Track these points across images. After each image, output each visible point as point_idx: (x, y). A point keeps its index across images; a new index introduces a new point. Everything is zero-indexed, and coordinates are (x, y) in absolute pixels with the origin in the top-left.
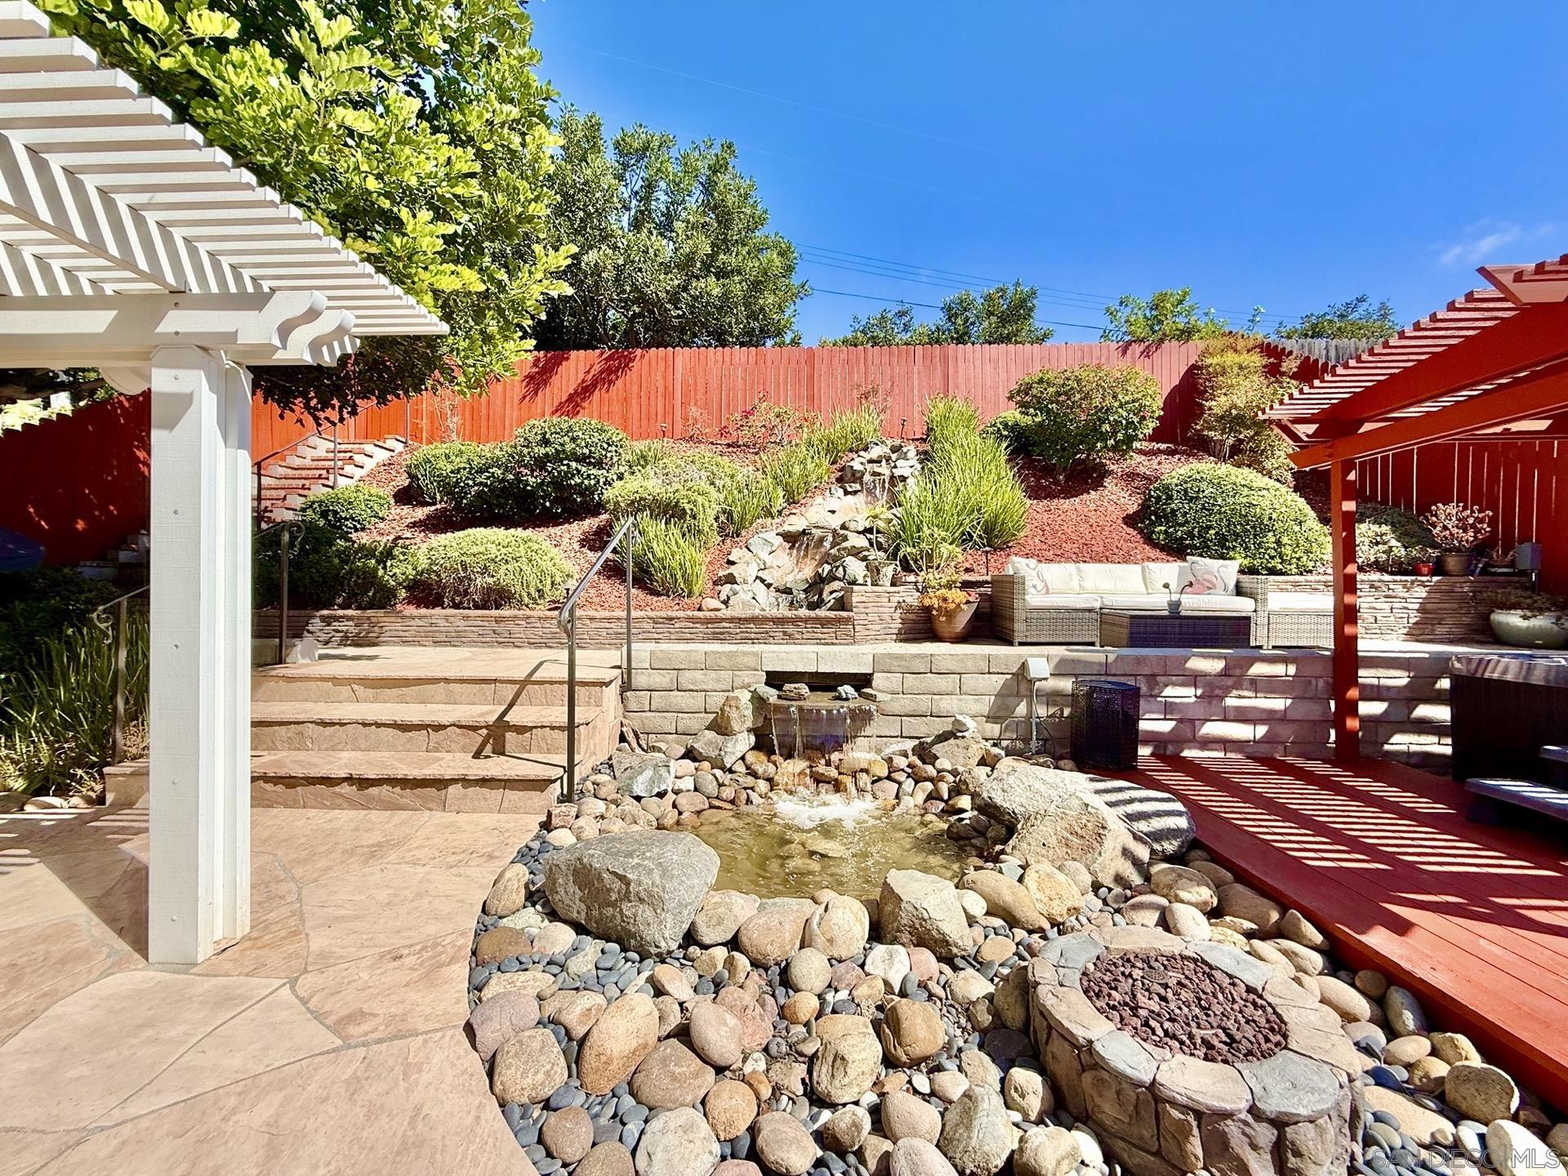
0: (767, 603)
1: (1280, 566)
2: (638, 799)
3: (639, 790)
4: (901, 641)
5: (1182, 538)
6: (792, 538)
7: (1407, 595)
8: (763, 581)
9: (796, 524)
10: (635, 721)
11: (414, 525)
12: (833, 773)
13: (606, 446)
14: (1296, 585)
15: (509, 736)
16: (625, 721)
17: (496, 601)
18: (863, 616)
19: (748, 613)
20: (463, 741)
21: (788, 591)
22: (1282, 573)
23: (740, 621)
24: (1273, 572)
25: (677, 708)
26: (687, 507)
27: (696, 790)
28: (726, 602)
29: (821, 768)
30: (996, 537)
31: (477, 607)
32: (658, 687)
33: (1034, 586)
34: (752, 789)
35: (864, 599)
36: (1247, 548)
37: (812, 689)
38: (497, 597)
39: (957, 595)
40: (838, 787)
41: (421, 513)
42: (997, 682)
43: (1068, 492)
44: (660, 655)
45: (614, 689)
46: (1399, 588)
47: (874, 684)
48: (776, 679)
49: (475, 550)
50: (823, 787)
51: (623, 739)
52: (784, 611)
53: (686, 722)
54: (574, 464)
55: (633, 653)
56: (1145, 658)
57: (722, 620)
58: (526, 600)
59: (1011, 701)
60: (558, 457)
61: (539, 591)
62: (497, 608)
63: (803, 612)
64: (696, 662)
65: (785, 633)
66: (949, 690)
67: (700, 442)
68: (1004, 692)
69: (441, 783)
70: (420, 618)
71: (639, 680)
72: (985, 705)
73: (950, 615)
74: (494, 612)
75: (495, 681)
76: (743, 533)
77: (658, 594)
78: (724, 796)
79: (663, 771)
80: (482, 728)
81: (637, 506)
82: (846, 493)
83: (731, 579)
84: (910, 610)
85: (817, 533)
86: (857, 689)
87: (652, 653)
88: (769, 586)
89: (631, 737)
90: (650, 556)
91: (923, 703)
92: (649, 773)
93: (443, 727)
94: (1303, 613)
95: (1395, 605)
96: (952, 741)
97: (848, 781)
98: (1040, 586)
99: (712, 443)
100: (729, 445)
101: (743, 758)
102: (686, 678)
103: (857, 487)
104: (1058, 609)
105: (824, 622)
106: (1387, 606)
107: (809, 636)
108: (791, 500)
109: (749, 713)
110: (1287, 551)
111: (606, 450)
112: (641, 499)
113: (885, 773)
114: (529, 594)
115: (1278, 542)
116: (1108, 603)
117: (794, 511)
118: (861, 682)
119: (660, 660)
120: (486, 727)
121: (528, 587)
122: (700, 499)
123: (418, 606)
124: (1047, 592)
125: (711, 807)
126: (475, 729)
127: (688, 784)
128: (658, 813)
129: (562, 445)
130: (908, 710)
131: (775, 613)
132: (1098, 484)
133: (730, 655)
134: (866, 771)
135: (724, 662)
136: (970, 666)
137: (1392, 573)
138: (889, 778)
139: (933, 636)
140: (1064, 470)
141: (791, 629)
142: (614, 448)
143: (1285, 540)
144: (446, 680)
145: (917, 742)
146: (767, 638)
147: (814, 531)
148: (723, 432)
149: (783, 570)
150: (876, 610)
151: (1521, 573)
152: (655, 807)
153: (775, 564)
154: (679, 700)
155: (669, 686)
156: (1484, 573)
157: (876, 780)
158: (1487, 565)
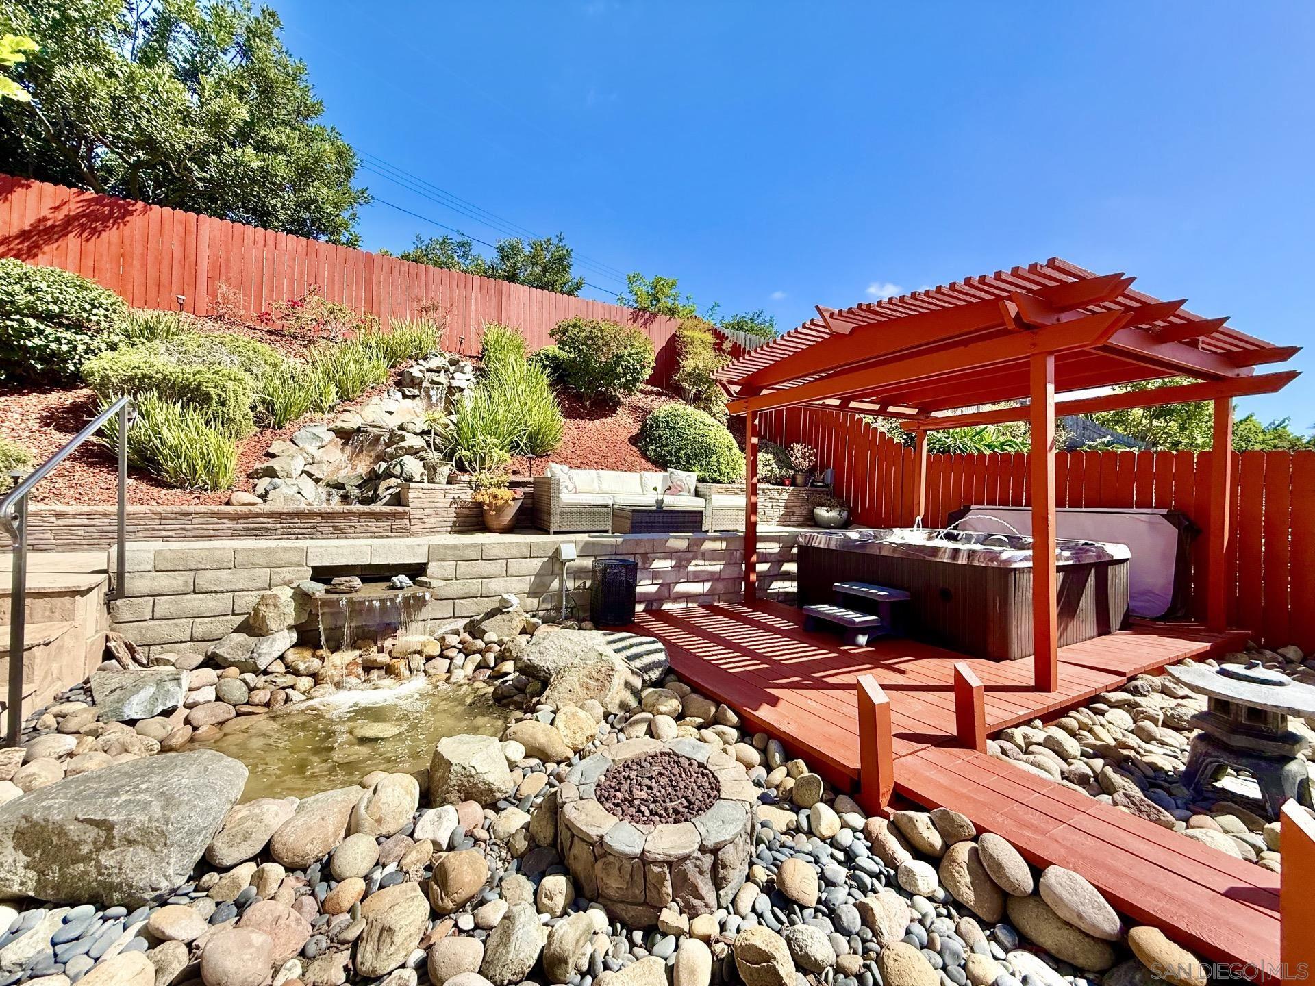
0: (313, 497)
1: (720, 478)
2: (132, 723)
3: (131, 712)
4: (455, 532)
5: (665, 456)
6: (345, 435)
7: (779, 498)
8: (310, 475)
9: (351, 420)
10: (130, 633)
12: (384, 658)
13: (88, 307)
14: (727, 490)
16: (111, 634)
18: (418, 511)
19: (292, 508)
21: (340, 486)
22: (720, 482)
23: (280, 515)
24: (715, 481)
25: (194, 613)
26: (213, 392)
27: (218, 699)
28: (264, 497)
29: (374, 654)
30: (538, 446)
32: (166, 590)
33: (566, 487)
34: (293, 687)
35: (420, 495)
36: (701, 465)
37: (364, 581)
39: (505, 493)
40: (390, 671)
42: (537, 564)
43: (593, 416)
44: (170, 555)
45: (97, 597)
46: (776, 493)
47: (429, 572)
48: (322, 574)
50: (374, 674)
51: (108, 655)
52: (336, 505)
53: (204, 627)
54: (31, 322)
55: (128, 555)
56: (641, 541)
57: (258, 515)
59: (547, 579)
63: (357, 507)
64: (222, 561)
65: (335, 528)
66: (497, 574)
67: (232, 324)
68: (542, 572)
71: (134, 584)
72: (526, 584)
73: (499, 510)
76: (287, 425)
77: (169, 486)
78: (256, 700)
79: (171, 686)
81: (137, 384)
82: (405, 396)
83: (271, 473)
84: (463, 505)
86: (412, 578)
87: (156, 553)
88: (317, 481)
89: (123, 653)
90: (157, 442)
91: (474, 586)
92: (150, 691)
94: (730, 509)
95: (774, 504)
96: (499, 617)
97: (402, 666)
98: (571, 487)
99: (249, 327)
100: (271, 333)
101: (282, 658)
102: (205, 580)
103: (416, 392)
104: (583, 506)
105: (378, 517)
106: (770, 504)
107: (362, 530)
108: (346, 396)
109: (290, 610)
110: (723, 467)
112: (144, 376)
113: (437, 651)
115: (718, 461)
116: (618, 501)
117: (348, 408)
118: (416, 571)
119: (171, 560)
122: (231, 385)
124: (576, 493)
125: (238, 715)
127: (210, 694)
128: (162, 733)
129: (9, 294)
130: (460, 593)
131: (325, 507)
132: (612, 411)
133: (268, 552)
134: (419, 652)
135: (259, 559)
136: (515, 551)
137: (773, 484)
138: (441, 655)
139: (485, 528)
140: (590, 398)
141: (342, 524)
142: (102, 311)
143: (722, 460)
145: (467, 620)
146: (313, 533)
147: (370, 429)
148: (263, 318)
149: (335, 465)
150: (432, 505)
151: (827, 486)
152: (158, 728)
153: (325, 459)
154: (196, 603)
155: (181, 589)
156: (812, 485)
157: (429, 659)
158: (813, 481)
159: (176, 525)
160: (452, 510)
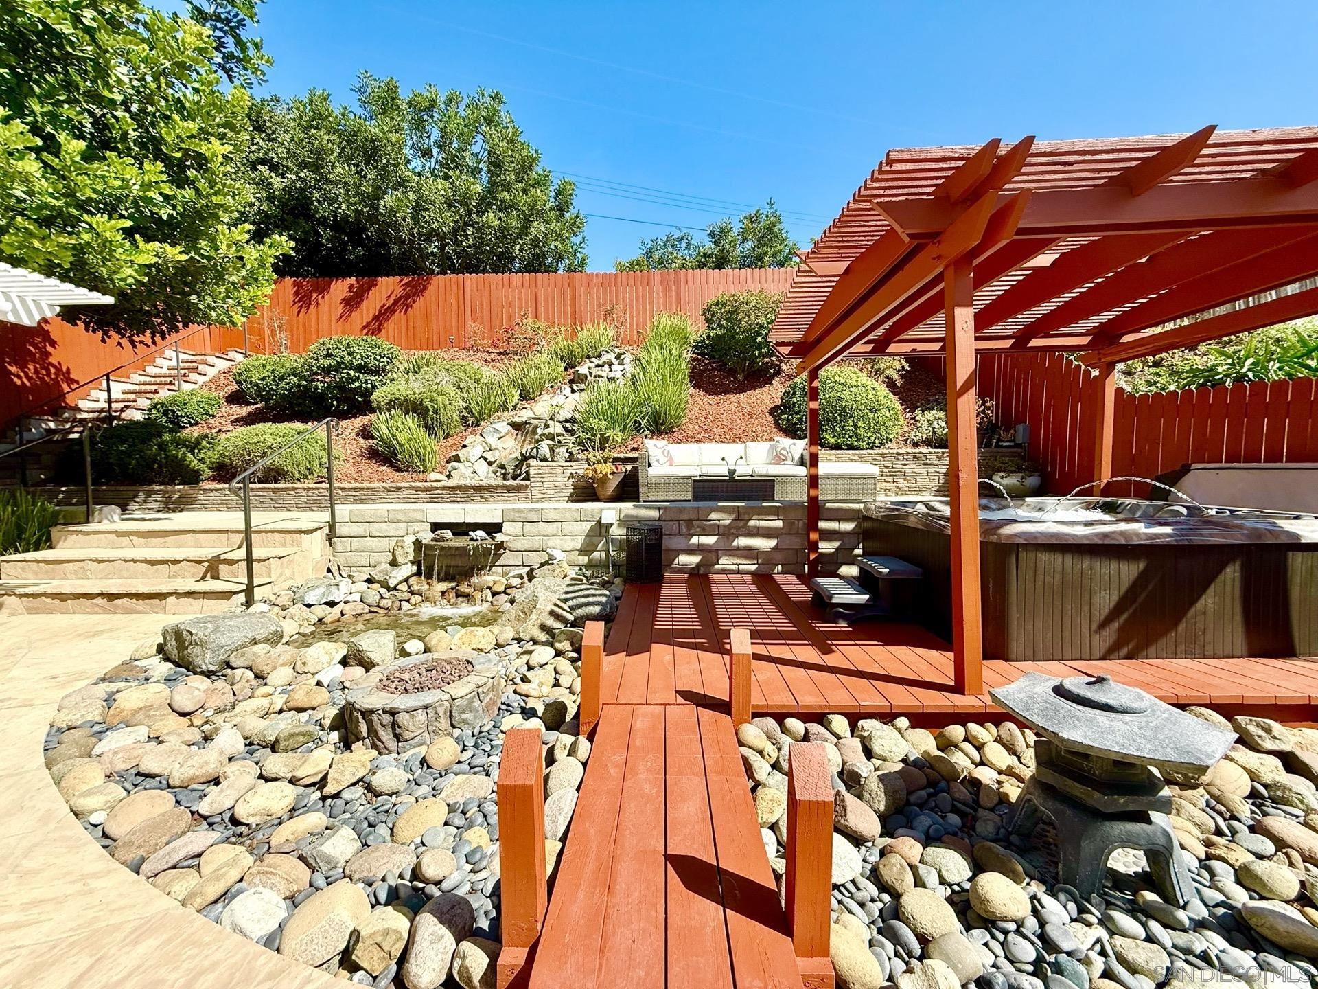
0: (485, 476)
1: (856, 443)
2: (309, 606)
3: (308, 600)
4: (572, 501)
5: (796, 424)
6: (517, 426)
7: (938, 463)
8: (485, 459)
9: (523, 416)
10: (341, 559)
11: (237, 420)
12: (469, 590)
13: (378, 358)
14: (861, 457)
15: (222, 567)
16: (332, 558)
17: (275, 477)
18: (538, 484)
19: (468, 482)
20: (192, 570)
21: (502, 467)
22: (857, 448)
23: (459, 488)
24: (851, 447)
25: (370, 549)
27: (361, 601)
28: (449, 476)
29: (464, 588)
31: (260, 482)
32: (356, 534)
34: (408, 601)
35: (540, 471)
36: (835, 431)
38: (274, 475)
39: (607, 468)
40: (467, 596)
41: (245, 411)
42: (586, 527)
44: (356, 512)
46: (934, 458)
47: (503, 530)
49: (256, 439)
50: (460, 599)
51: (329, 570)
52: (500, 482)
53: (375, 558)
54: (352, 372)
55: (337, 512)
56: (685, 508)
57: (437, 488)
58: (297, 475)
59: (595, 540)
60: (338, 368)
61: (309, 469)
62: (276, 482)
63: (511, 482)
64: (381, 517)
65: (482, 497)
66: (553, 533)
67: (478, 350)
69: (162, 596)
70: (217, 490)
71: (341, 530)
72: (578, 543)
73: (604, 481)
74: (272, 486)
75: (227, 531)
76: (482, 423)
78: (382, 605)
79: (334, 589)
80: (204, 561)
81: (392, 404)
82: (573, 391)
83: (457, 459)
84: (582, 478)
85: (536, 422)
86: (489, 534)
87: (351, 511)
88: (490, 463)
89: (334, 569)
91: (536, 543)
92: (322, 590)
93: (179, 562)
95: (930, 470)
96: (546, 567)
97: (478, 595)
99: (488, 352)
100: (501, 353)
101: (406, 580)
102: (375, 529)
103: (583, 386)
104: (670, 477)
105: (509, 489)
106: (924, 471)
107: (499, 498)
108: (525, 396)
109: (411, 550)
110: (861, 432)
111: (379, 361)
113: (502, 589)
114: (299, 472)
115: (855, 426)
117: (527, 406)
118: (493, 528)
119: (357, 516)
120: (208, 561)
121: (298, 466)
122: (440, 399)
123: (219, 482)
124: (671, 465)
125: (370, 612)
126: (200, 562)
127: (357, 597)
128: (321, 615)
129: (342, 358)
130: (527, 547)
131: (493, 482)
133: (404, 511)
134: (489, 588)
135: (401, 517)
137: (936, 447)
138: (505, 592)
140: (743, 371)
141: (486, 494)
143: (860, 424)
144: (194, 532)
145: (528, 569)
146: (469, 500)
147: (532, 421)
148: (494, 345)
149: (508, 451)
150: (551, 479)
151: (1018, 446)
152: (321, 611)
153: (500, 447)
154: (371, 543)
155: (363, 534)
156: (997, 446)
157: (494, 594)
158: (999, 440)
159: (395, 495)
160: (570, 483)
